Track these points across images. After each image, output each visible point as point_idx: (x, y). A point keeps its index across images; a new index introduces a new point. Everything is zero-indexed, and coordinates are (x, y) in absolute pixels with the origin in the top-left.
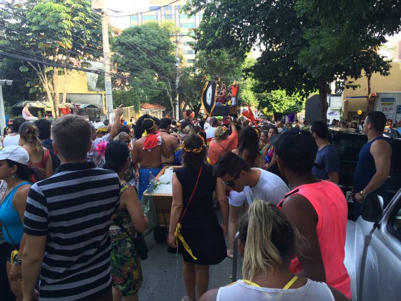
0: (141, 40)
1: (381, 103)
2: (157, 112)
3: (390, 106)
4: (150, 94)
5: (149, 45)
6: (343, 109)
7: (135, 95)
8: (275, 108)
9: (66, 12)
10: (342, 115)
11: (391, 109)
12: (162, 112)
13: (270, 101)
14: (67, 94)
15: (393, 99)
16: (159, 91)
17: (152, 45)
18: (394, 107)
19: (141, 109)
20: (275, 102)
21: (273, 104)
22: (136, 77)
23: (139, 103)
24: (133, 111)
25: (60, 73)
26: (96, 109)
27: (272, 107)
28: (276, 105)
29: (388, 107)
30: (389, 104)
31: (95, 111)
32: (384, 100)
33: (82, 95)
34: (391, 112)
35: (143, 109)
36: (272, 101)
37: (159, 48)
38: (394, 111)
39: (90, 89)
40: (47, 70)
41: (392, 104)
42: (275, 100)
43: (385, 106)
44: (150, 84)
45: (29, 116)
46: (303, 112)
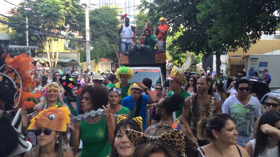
0: (100, 18)
1: (250, 60)
2: (108, 63)
3: (256, 63)
4: (105, 52)
5: (105, 21)
6: (227, 63)
7: (96, 53)
8: (183, 61)
9: (62, 4)
10: (227, 67)
11: (256, 64)
12: (110, 64)
13: (180, 57)
14: (59, 53)
15: (257, 59)
16: (112, 50)
17: (107, 21)
18: (258, 63)
19: (99, 62)
20: (183, 57)
21: (182, 59)
22: (96, 42)
23: (98, 58)
24: (95, 63)
25: (55, 40)
26: (74, 62)
27: (181, 60)
28: (184, 59)
29: (255, 63)
30: (255, 61)
31: (73, 63)
32: (252, 59)
33: (65, 54)
34: (256, 66)
35: (100, 62)
36: (181, 57)
37: (111, 23)
38: (258, 66)
39: (65, 49)
40: (48, 38)
41: (257, 61)
42: (183, 56)
43: (253, 63)
44: (105, 46)
45: (40, 67)
46: (201, 63)
